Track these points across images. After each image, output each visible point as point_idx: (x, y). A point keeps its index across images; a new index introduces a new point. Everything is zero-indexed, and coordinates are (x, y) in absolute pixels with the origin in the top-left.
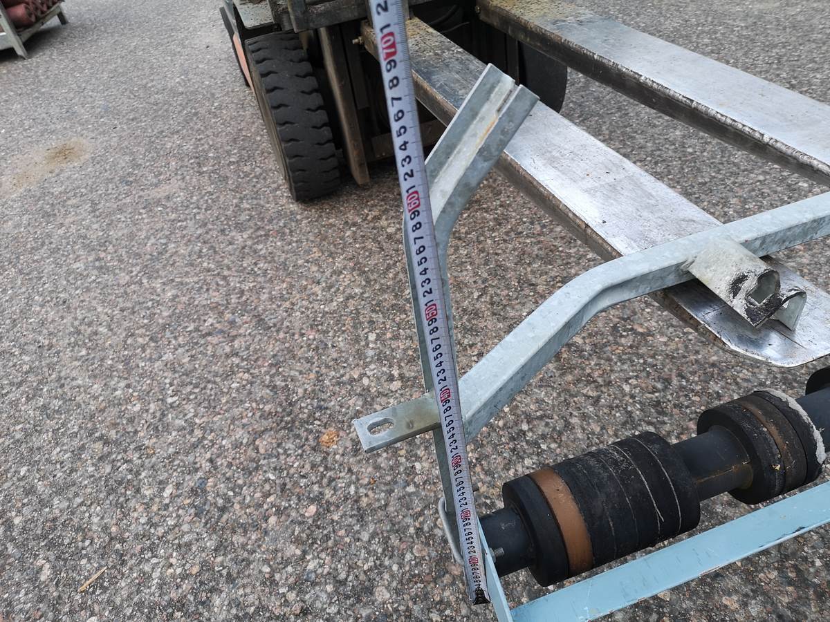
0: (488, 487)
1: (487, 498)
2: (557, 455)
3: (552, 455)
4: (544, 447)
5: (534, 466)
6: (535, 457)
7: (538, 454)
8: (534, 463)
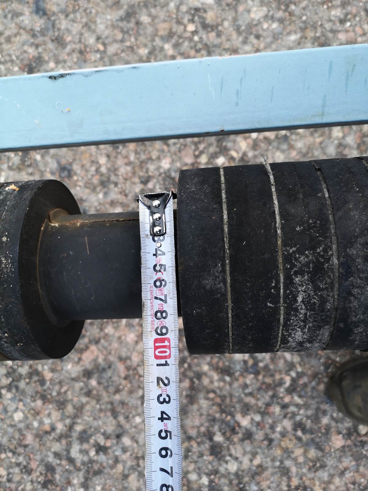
0: (293, 452)
1: (299, 439)
2: (195, 462)
3: (200, 465)
4: (205, 480)
5: (228, 458)
6: (222, 469)
7: (216, 472)
8: (227, 462)
